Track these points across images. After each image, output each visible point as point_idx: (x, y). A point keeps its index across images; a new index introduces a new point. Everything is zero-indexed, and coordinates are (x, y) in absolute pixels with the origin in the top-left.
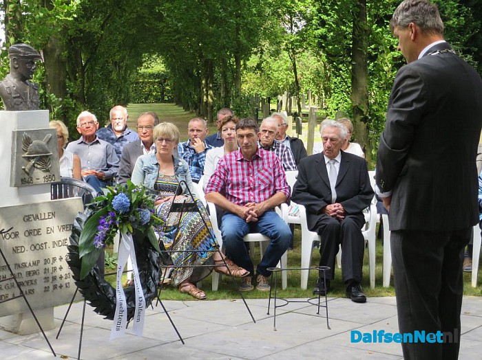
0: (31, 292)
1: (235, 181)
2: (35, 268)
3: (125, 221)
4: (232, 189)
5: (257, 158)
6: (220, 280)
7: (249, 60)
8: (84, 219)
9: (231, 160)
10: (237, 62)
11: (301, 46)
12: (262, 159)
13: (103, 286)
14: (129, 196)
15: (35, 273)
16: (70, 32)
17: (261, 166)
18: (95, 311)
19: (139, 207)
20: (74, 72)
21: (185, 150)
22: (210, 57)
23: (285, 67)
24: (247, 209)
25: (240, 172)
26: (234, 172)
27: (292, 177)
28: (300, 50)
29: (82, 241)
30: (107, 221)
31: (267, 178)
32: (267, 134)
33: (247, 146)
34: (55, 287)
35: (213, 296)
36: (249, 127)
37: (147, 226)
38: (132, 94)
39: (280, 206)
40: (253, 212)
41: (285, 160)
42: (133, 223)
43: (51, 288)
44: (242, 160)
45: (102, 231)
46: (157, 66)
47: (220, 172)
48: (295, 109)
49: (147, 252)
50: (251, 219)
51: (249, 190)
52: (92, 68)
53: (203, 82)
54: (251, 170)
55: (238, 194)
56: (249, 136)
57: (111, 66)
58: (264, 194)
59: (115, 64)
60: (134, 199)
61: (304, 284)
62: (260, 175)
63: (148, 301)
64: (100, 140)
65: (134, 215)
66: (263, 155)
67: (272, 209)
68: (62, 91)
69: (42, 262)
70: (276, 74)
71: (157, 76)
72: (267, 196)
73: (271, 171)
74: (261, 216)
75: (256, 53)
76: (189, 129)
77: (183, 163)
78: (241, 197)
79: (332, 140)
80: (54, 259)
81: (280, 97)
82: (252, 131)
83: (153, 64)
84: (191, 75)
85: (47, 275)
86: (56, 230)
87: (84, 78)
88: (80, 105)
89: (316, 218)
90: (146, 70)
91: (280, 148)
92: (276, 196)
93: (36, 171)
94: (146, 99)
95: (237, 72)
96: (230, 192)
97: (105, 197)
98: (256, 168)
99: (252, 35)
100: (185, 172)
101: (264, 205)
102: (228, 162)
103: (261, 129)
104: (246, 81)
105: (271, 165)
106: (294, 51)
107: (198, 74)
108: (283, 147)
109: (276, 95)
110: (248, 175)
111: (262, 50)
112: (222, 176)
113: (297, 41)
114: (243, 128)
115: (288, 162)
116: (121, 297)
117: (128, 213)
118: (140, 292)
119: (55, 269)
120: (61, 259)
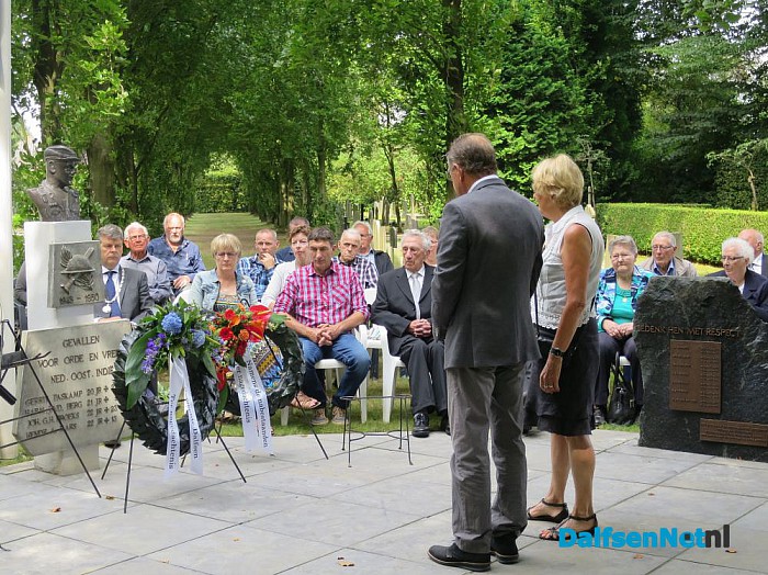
0: (73, 426)
1: (306, 299)
2: (76, 400)
3: (176, 343)
4: (303, 308)
5: (332, 273)
6: (291, 413)
7: (337, 159)
8: (131, 342)
9: (301, 276)
10: (321, 161)
11: (398, 142)
12: (337, 274)
13: (153, 417)
14: (181, 316)
15: (77, 405)
16: (119, 129)
17: (335, 282)
18: (144, 444)
19: (192, 327)
20: (124, 176)
21: (252, 266)
22: (288, 156)
23: (382, 167)
24: (319, 331)
25: (312, 289)
26: (306, 290)
27: (371, 296)
28: (399, 146)
29: (128, 366)
30: (157, 343)
31: (343, 295)
32: (350, 248)
33: (320, 260)
34: (100, 421)
35: (283, 431)
36: (323, 239)
37: (201, 349)
38: (197, 202)
39: (357, 328)
40: (327, 334)
41: (368, 277)
42: (185, 345)
43: (96, 423)
44: (314, 276)
45: (151, 355)
46: (228, 167)
47: (288, 289)
48: (392, 217)
49: (202, 379)
50: (324, 342)
51: (322, 310)
52: (146, 172)
53: (283, 186)
54: (324, 287)
55: (310, 314)
56: (322, 249)
57: (170, 169)
58: (340, 314)
59: (176, 165)
60: (186, 319)
61: (386, 417)
62: (335, 292)
63: (205, 434)
64: (151, 257)
65: (187, 336)
66: (337, 270)
67: (349, 331)
68: (110, 198)
69: (85, 393)
70: (371, 176)
71: (228, 179)
72: (343, 316)
73: (348, 288)
74: (336, 340)
75: (344, 151)
76: (257, 241)
77: (247, 280)
78: (313, 318)
79: (412, 249)
80: (99, 389)
81: (376, 204)
82: (327, 244)
83: (223, 166)
84: (268, 178)
85: (91, 407)
86: (100, 356)
87: (136, 184)
88: (131, 215)
89: (399, 342)
90: (214, 173)
91: (362, 264)
92: (352, 316)
93: (76, 289)
94: (215, 207)
95: (320, 174)
96: (301, 312)
97: (154, 317)
98: (330, 284)
99: (338, 128)
100: (249, 290)
101: (339, 327)
102: (299, 279)
103: (342, 241)
104: (336, 184)
105: (348, 282)
106: (390, 149)
107: (276, 176)
108: (366, 262)
109: (372, 201)
110: (321, 292)
111: (352, 147)
112: (292, 295)
113: (394, 136)
114: (316, 240)
115: (371, 280)
116: (173, 430)
117: (180, 335)
118: (194, 424)
119: (99, 401)
120: (106, 389)
